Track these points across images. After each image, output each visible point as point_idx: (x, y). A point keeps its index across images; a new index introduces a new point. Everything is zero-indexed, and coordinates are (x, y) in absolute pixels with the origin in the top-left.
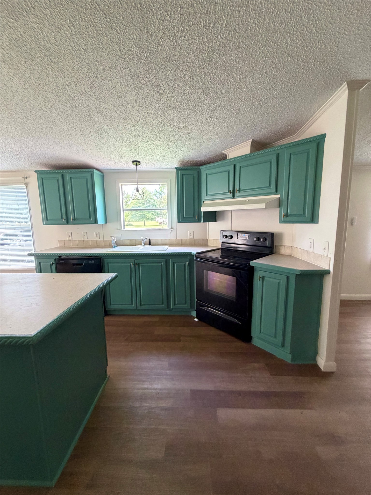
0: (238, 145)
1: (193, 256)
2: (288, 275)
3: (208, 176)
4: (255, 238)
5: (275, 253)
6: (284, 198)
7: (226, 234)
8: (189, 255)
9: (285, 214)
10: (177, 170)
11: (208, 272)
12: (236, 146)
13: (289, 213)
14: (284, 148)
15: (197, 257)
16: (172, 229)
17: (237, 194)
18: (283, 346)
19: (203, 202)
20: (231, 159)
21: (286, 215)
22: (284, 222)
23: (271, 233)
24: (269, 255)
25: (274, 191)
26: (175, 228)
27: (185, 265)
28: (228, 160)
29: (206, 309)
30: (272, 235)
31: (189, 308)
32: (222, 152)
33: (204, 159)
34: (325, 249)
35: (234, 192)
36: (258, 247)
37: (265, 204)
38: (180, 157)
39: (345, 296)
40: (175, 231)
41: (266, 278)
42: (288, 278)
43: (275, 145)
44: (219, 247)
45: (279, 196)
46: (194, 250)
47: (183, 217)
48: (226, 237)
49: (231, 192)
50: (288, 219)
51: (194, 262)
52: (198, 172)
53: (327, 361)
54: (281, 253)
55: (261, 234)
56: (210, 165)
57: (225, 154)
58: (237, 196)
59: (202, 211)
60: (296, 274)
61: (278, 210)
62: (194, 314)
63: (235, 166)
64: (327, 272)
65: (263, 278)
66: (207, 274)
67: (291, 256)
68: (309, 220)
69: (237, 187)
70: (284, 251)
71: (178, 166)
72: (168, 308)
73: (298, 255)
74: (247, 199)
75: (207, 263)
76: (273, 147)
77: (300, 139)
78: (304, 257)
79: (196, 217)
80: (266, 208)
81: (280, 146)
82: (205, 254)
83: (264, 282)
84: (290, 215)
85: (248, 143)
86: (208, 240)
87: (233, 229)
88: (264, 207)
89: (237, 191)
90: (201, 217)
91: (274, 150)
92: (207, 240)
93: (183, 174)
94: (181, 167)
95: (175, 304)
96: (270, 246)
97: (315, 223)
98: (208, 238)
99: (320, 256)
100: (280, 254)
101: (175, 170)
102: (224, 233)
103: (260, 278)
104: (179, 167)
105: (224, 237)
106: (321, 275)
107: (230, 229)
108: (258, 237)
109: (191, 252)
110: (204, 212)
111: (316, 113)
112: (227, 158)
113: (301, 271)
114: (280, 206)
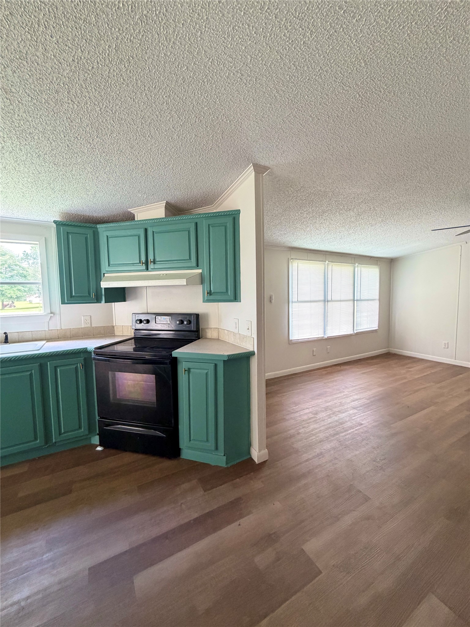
0: (148, 204)
1: (91, 352)
2: (216, 363)
3: (110, 240)
4: (178, 321)
5: (202, 338)
6: (206, 274)
7: (139, 318)
8: (84, 352)
9: (208, 292)
10: (57, 225)
11: (115, 375)
12: (147, 206)
13: (212, 292)
14: (202, 217)
15: (97, 354)
16: (52, 315)
17: (151, 266)
18: (217, 448)
19: (104, 274)
20: (140, 221)
21: (210, 293)
22: (208, 301)
23: (196, 314)
24: (195, 340)
25: (194, 264)
26: (57, 311)
27: (76, 368)
28: (136, 221)
29: (114, 428)
30: (197, 316)
31: (87, 432)
32: (129, 210)
33: (101, 215)
34: (248, 329)
35: (147, 264)
36: (183, 332)
37: (185, 280)
38: (62, 206)
39: (270, 375)
40: (58, 317)
41: (192, 370)
42: (216, 365)
43: (192, 212)
44: (131, 336)
45: (200, 271)
46: (91, 344)
47: (71, 296)
48: (141, 321)
49: (143, 263)
50: (212, 297)
51: (92, 362)
52: (94, 231)
53: (260, 451)
54: (208, 337)
55: (183, 316)
56: (111, 225)
57: (133, 213)
58: (152, 269)
59: (102, 287)
60: (224, 361)
61: (201, 287)
62: (96, 440)
63: (146, 230)
64: (253, 354)
65: (189, 371)
66: (114, 377)
67: (218, 339)
68: (232, 298)
69: (151, 258)
70: (211, 334)
71: (59, 220)
72: (46, 443)
73: (225, 337)
74: (164, 273)
75: (112, 362)
76: (191, 214)
77: (217, 210)
78: (231, 339)
79: (93, 295)
80: (187, 285)
81: (197, 215)
82: (111, 348)
83: (191, 375)
84: (214, 293)
85: (161, 205)
86: (115, 327)
87: (149, 311)
88: (185, 284)
89: (151, 262)
90: (101, 295)
91: (192, 218)
92: (113, 327)
93: (68, 233)
94: (64, 221)
95: (60, 434)
96: (195, 330)
97: (237, 302)
98: (114, 325)
99: (245, 337)
100: (206, 338)
101: (55, 225)
102: (137, 317)
103: (185, 371)
104: (61, 221)
105: (138, 322)
106: (247, 357)
107: (146, 312)
108: (181, 320)
109: (87, 348)
110: (105, 288)
111: (230, 188)
112: (136, 219)
113: (229, 356)
114: (202, 282)
